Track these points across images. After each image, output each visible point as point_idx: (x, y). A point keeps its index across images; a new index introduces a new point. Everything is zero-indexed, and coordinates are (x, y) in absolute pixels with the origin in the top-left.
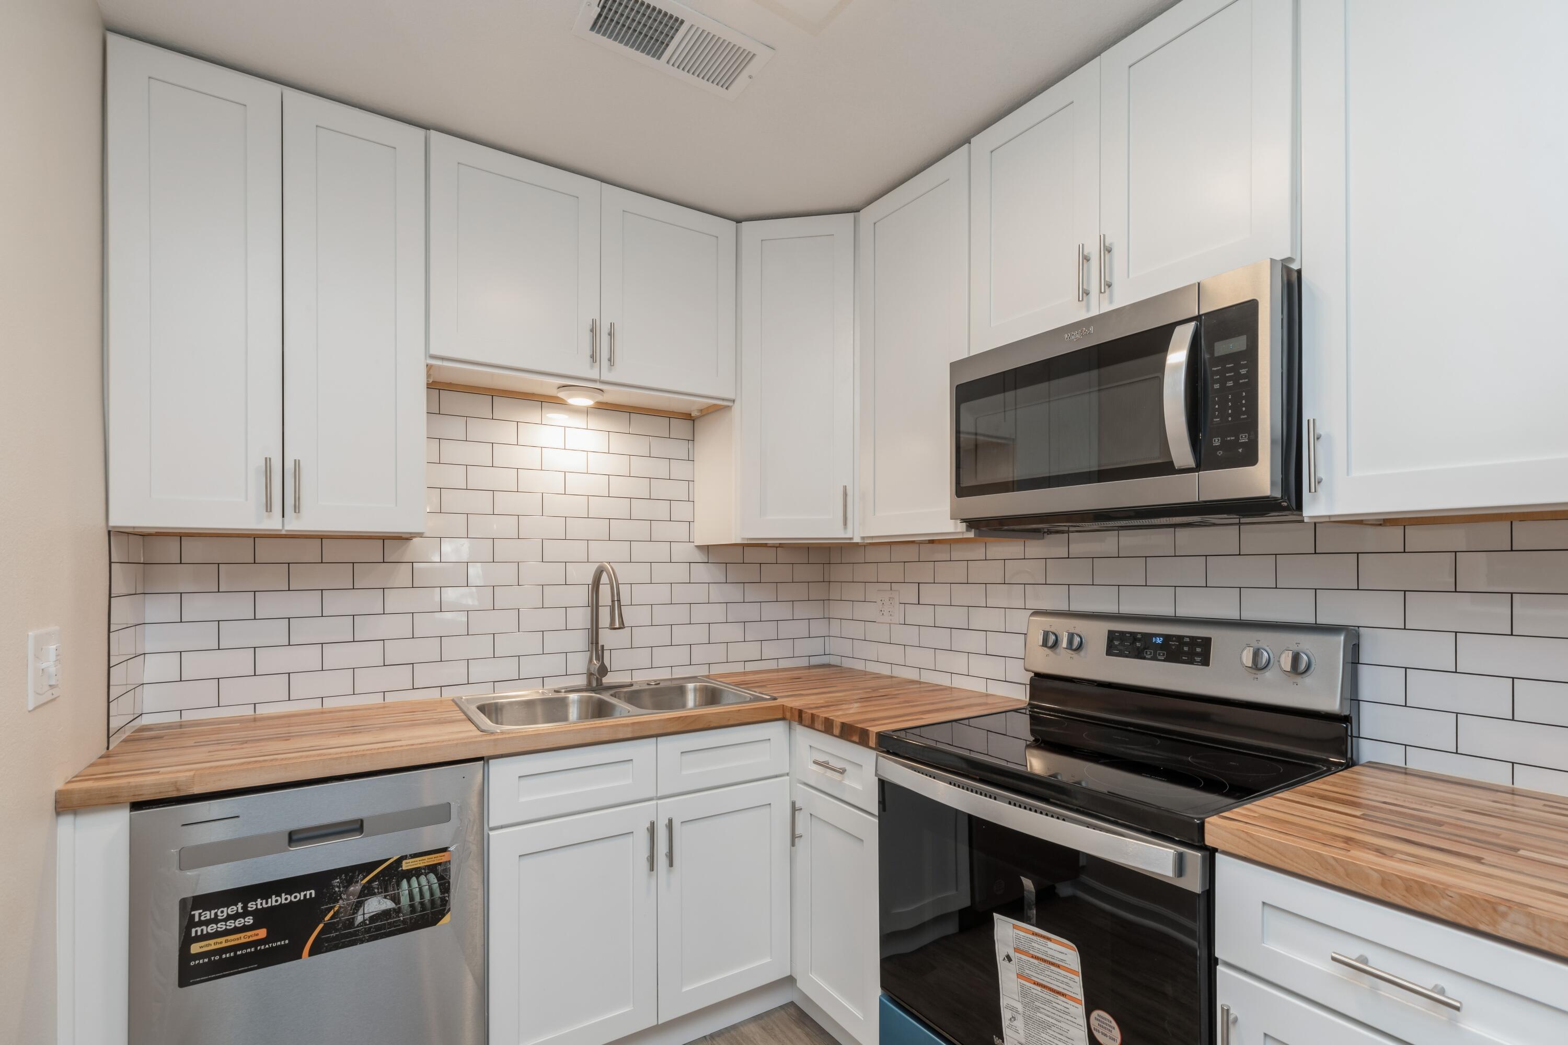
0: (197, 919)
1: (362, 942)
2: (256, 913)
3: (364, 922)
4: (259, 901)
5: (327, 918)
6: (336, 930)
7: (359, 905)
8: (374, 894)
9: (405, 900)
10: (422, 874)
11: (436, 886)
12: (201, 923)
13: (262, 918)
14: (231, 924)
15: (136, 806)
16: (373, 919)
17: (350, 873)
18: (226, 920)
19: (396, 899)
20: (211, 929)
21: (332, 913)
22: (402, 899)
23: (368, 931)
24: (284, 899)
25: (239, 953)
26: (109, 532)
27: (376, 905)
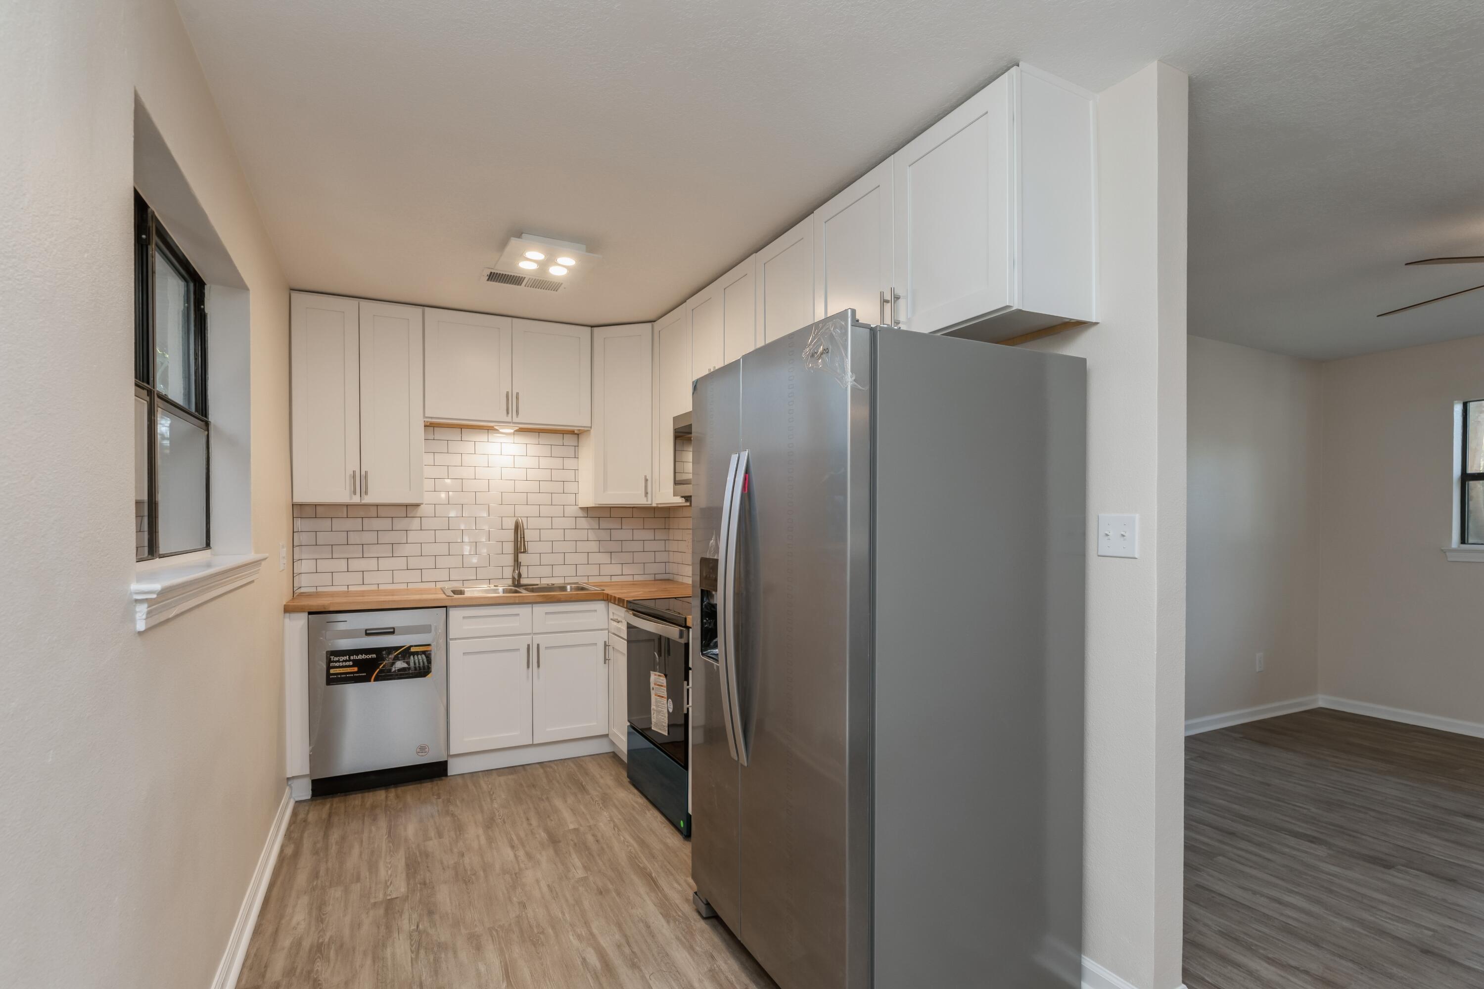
0: (332, 660)
1: (394, 679)
2: (353, 661)
3: (395, 671)
4: (355, 656)
5: (381, 667)
6: (384, 673)
7: (393, 664)
8: (399, 660)
9: (412, 664)
10: (419, 654)
11: (425, 660)
12: (334, 662)
13: (356, 663)
14: (344, 664)
15: (310, 613)
16: (399, 670)
17: (390, 650)
18: (342, 662)
19: (408, 663)
20: (337, 664)
21: (382, 665)
22: (411, 664)
23: (397, 675)
24: (364, 657)
25: (347, 676)
26: (293, 505)
27: (400, 665)
